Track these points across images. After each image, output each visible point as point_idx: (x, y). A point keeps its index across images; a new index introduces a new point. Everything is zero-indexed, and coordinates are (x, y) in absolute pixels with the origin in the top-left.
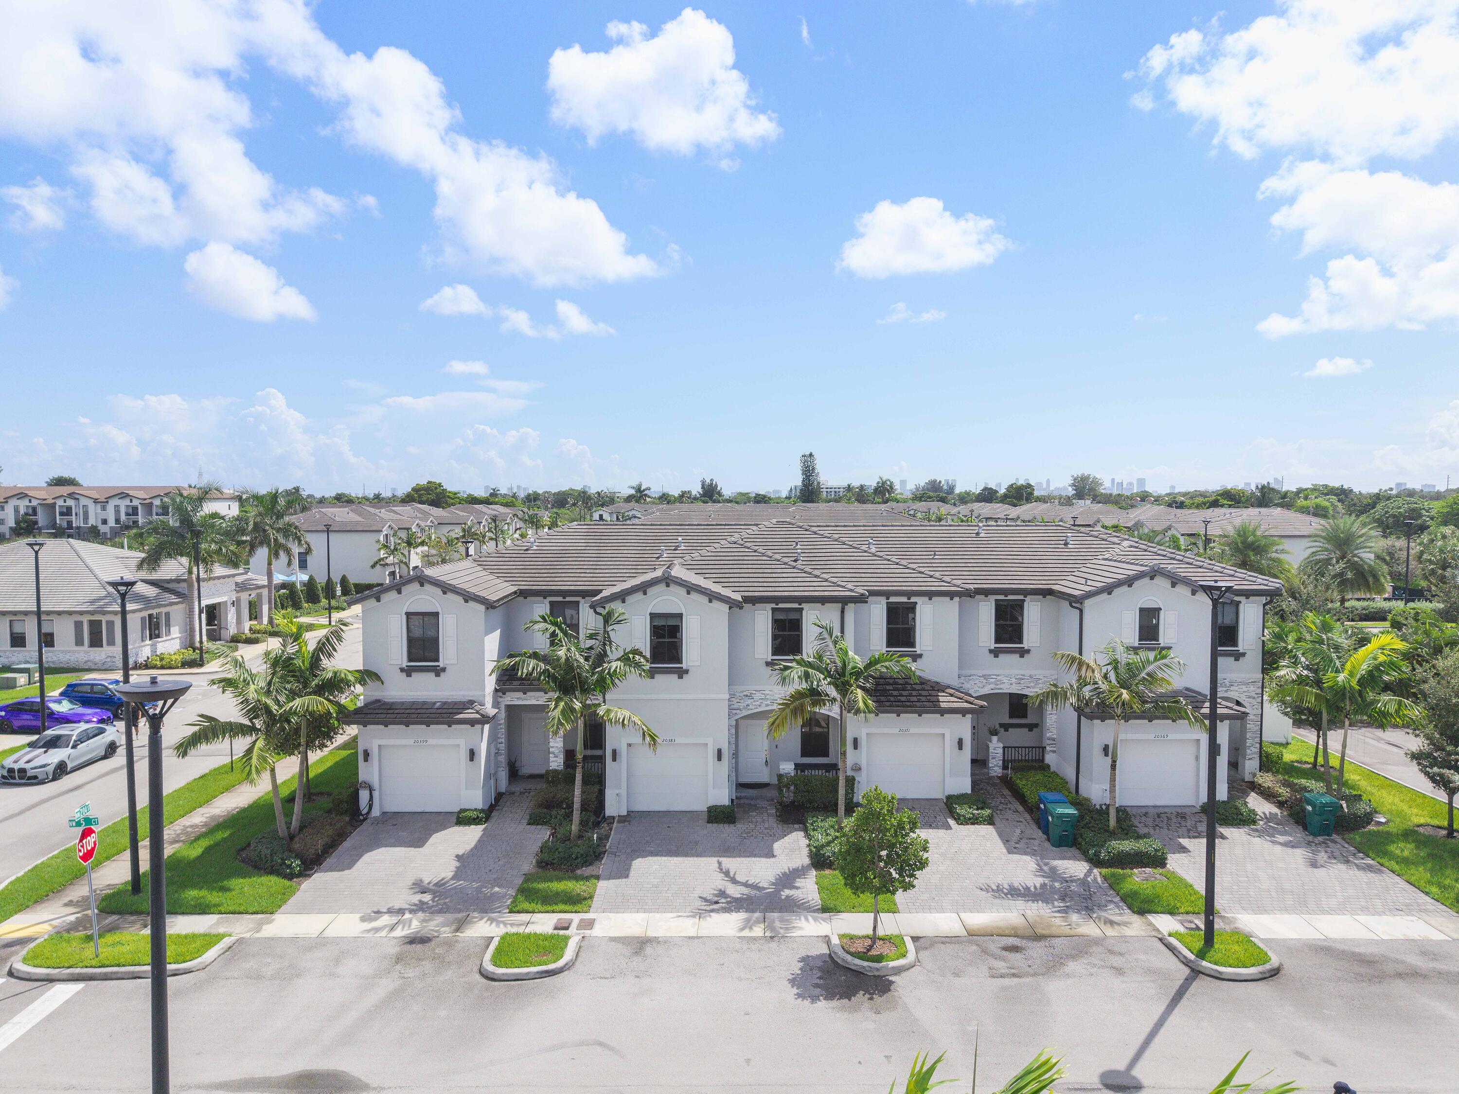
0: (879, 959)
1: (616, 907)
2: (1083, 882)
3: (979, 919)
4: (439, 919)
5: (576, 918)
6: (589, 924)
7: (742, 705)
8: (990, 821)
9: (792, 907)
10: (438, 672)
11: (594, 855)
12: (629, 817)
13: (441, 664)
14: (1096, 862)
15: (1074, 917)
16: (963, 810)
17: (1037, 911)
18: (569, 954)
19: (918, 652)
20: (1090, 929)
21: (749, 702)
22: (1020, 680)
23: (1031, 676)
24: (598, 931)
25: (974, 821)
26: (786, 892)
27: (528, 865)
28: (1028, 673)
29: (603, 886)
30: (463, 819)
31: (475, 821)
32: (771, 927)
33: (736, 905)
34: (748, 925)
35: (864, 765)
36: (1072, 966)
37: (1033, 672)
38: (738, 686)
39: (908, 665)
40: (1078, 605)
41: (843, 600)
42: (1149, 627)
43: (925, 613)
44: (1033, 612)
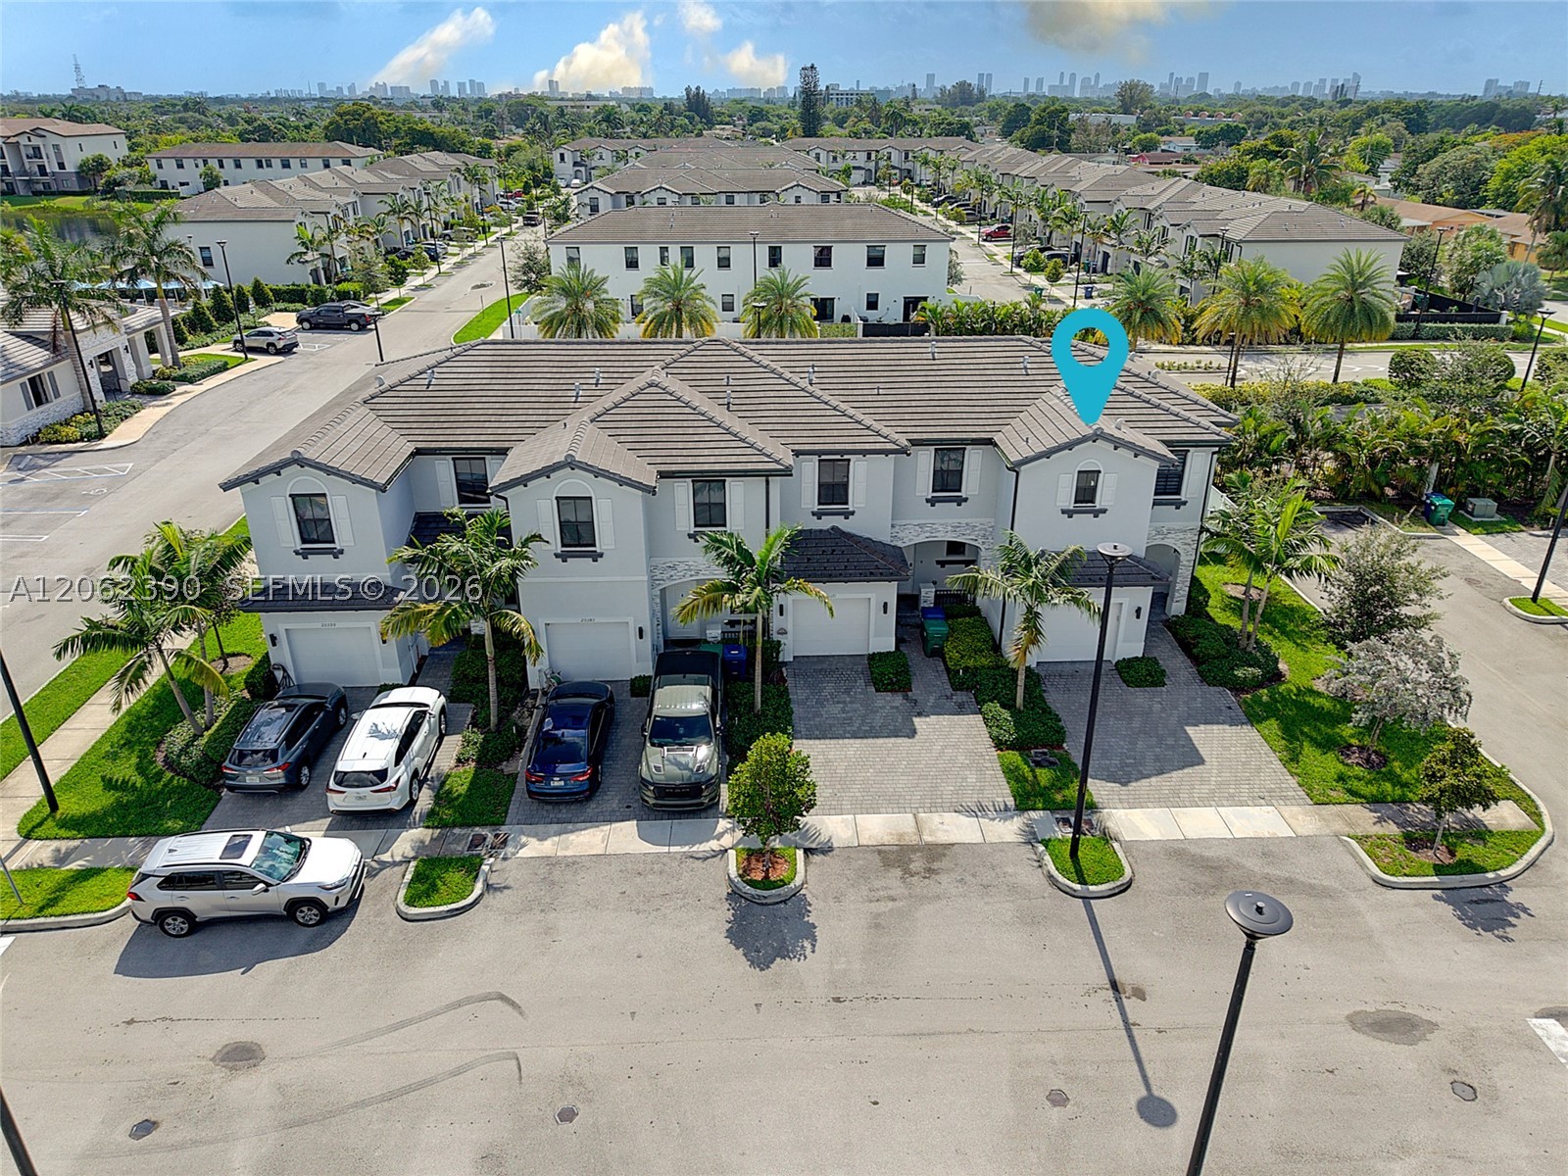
1: (531, 819)
3: (873, 823)
5: (491, 832)
6: (504, 842)
7: (665, 576)
8: (907, 687)
10: (336, 553)
11: (514, 748)
13: (337, 546)
14: (997, 740)
18: (479, 886)
19: (851, 509)
20: (972, 835)
21: (673, 573)
22: (955, 528)
23: (967, 524)
24: (511, 852)
25: (892, 689)
27: (448, 760)
28: (964, 521)
35: (789, 629)
37: (969, 521)
38: (658, 561)
39: (839, 522)
40: (1015, 468)
41: (767, 475)
42: (1086, 493)
43: (860, 472)
44: (974, 461)
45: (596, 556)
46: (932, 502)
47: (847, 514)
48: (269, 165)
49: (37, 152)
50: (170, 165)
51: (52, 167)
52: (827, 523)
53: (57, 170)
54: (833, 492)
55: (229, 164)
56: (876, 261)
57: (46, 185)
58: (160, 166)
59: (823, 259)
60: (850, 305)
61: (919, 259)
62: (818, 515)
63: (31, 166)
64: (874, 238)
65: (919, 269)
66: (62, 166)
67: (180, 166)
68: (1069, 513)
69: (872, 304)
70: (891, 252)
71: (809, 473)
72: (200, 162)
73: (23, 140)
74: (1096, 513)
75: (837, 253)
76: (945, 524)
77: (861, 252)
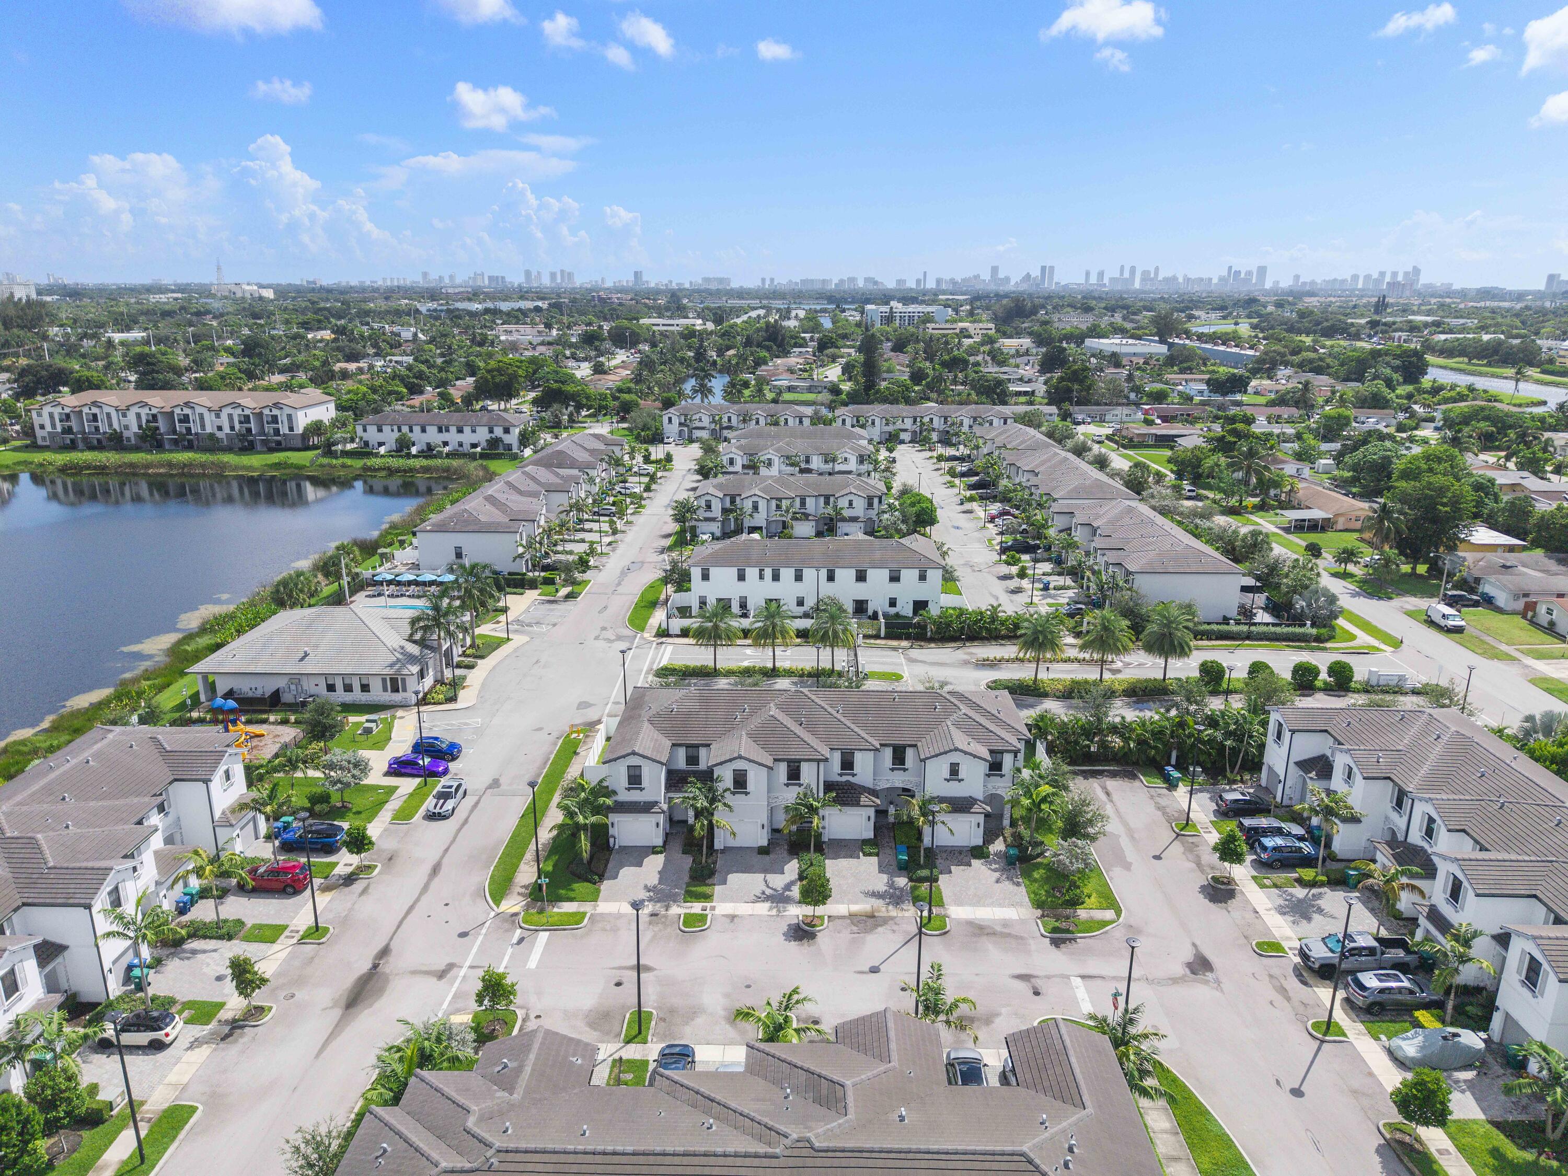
0: (814, 926)
1: (723, 900)
2: (902, 890)
3: (855, 908)
4: (659, 905)
5: (708, 905)
6: (713, 908)
7: (773, 801)
8: (877, 855)
9: (787, 900)
10: (642, 789)
11: (712, 873)
12: (726, 850)
13: (643, 786)
14: (911, 880)
15: (891, 907)
16: (867, 849)
17: (878, 903)
18: (708, 923)
19: (855, 773)
20: (893, 912)
21: (777, 800)
22: (903, 781)
23: (908, 780)
24: (717, 912)
25: (870, 855)
26: (787, 893)
27: (686, 879)
28: (907, 778)
29: (718, 889)
30: (654, 850)
31: (661, 852)
32: (779, 911)
33: (768, 898)
34: (771, 909)
35: (826, 827)
36: (880, 929)
37: (909, 778)
38: (772, 795)
39: (849, 778)
40: (923, 761)
41: (818, 761)
42: (954, 770)
43: (859, 757)
44: (910, 754)
45: (747, 794)
46: (892, 770)
47: (854, 775)
48: (447, 430)
49: (275, 419)
50: (372, 429)
51: (284, 430)
52: (844, 778)
53: (287, 432)
54: (847, 765)
55: (417, 429)
56: (895, 578)
57: (279, 443)
58: (365, 430)
59: (861, 577)
60: (878, 604)
61: (923, 577)
62: (841, 775)
63: (268, 428)
64: (895, 566)
65: (923, 585)
66: (291, 429)
67: (380, 430)
68: (948, 780)
69: (893, 603)
70: (905, 574)
71: (836, 758)
72: (395, 428)
73: (266, 412)
74: (960, 781)
75: (870, 573)
76: (898, 780)
77: (885, 573)
